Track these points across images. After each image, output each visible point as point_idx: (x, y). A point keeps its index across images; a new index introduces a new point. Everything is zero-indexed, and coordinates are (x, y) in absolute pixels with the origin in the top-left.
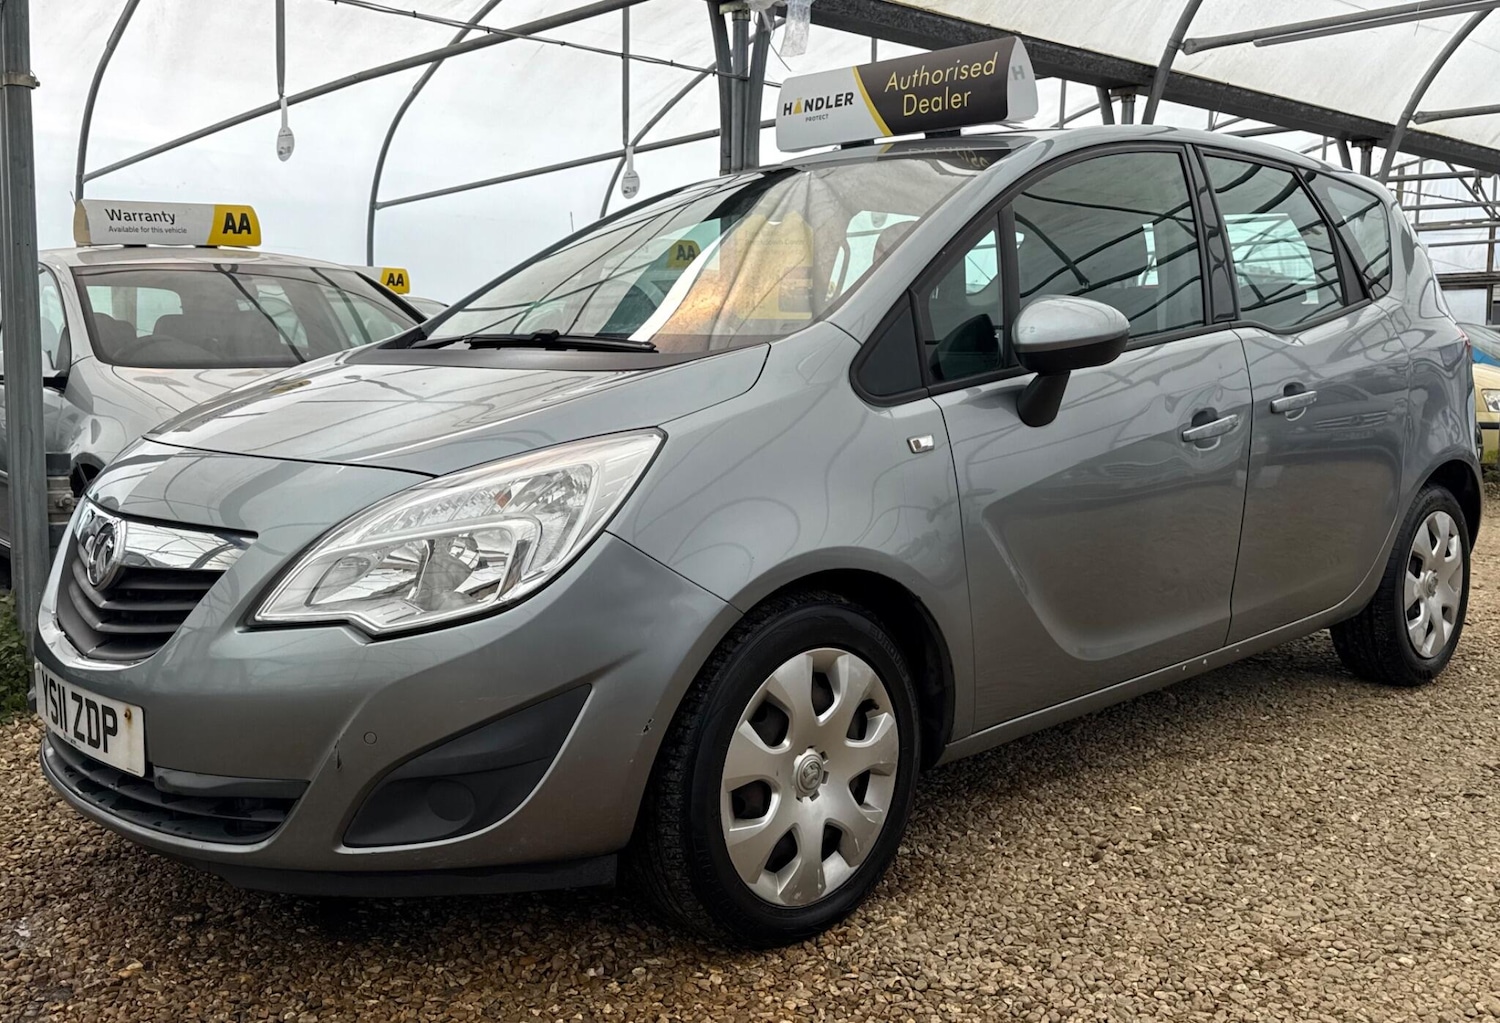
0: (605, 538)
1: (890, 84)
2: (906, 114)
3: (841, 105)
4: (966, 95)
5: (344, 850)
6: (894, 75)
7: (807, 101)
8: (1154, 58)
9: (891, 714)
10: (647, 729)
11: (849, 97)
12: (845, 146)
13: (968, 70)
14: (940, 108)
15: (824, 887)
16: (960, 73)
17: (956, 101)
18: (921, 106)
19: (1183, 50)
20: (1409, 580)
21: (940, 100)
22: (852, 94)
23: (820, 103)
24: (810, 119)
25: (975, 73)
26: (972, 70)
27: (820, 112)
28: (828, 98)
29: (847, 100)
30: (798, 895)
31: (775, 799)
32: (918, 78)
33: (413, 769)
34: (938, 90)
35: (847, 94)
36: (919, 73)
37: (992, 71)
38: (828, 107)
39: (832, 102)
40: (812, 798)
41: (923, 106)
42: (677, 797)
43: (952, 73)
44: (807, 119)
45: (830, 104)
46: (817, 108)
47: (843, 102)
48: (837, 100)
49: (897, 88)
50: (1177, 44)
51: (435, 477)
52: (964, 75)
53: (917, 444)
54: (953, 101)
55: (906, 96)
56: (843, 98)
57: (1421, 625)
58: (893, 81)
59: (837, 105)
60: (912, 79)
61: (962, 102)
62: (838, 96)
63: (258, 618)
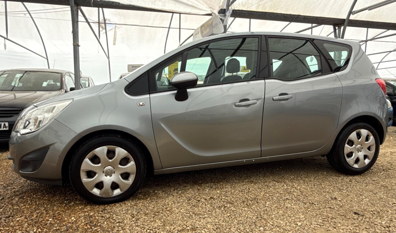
0: (53, 120)
8: (344, 16)
9: (133, 161)
10: (59, 157)
15: (113, 195)
19: (352, 14)
20: (347, 147)
30: (104, 195)
31: (97, 175)
40: (110, 176)
50: (351, 13)
51: (37, 107)
53: (139, 104)
57: (353, 159)
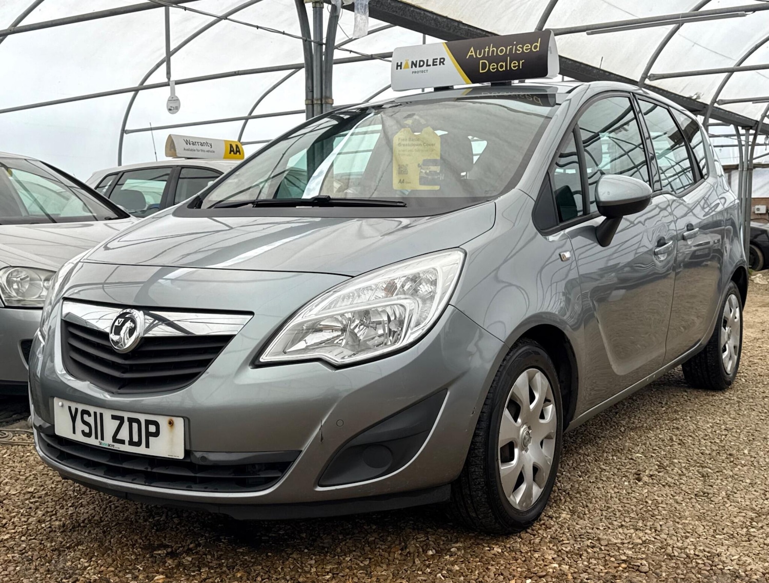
0: (450, 308)
1: (469, 54)
2: (481, 71)
3: (436, 65)
4: (521, 62)
5: (319, 489)
6: (472, 49)
7: (413, 62)
9: (554, 405)
10: (473, 412)
11: (442, 60)
12: (437, 89)
13: (522, 48)
14: (504, 69)
15: (533, 500)
16: (516, 49)
17: (514, 65)
18: (491, 67)
20: (723, 331)
21: (504, 64)
22: (444, 59)
23: (422, 63)
24: (415, 72)
25: (526, 50)
26: (525, 48)
27: (421, 69)
28: (427, 60)
29: (440, 62)
30: (524, 505)
31: (516, 451)
32: (489, 51)
33: (360, 440)
34: (503, 59)
35: (441, 59)
36: (489, 48)
37: (538, 49)
38: (427, 65)
39: (430, 63)
40: (526, 451)
41: (493, 67)
42: (481, 450)
43: (511, 50)
44: (413, 72)
45: (429, 64)
46: (420, 66)
47: (438, 63)
48: (434, 62)
49: (475, 57)
51: (353, 277)
52: (519, 51)
53: (564, 256)
54: (512, 65)
55: (481, 61)
56: (438, 61)
57: (727, 356)
58: (472, 52)
59: (433, 65)
60: (485, 52)
61: (519, 66)
62: (434, 59)
63: (261, 360)
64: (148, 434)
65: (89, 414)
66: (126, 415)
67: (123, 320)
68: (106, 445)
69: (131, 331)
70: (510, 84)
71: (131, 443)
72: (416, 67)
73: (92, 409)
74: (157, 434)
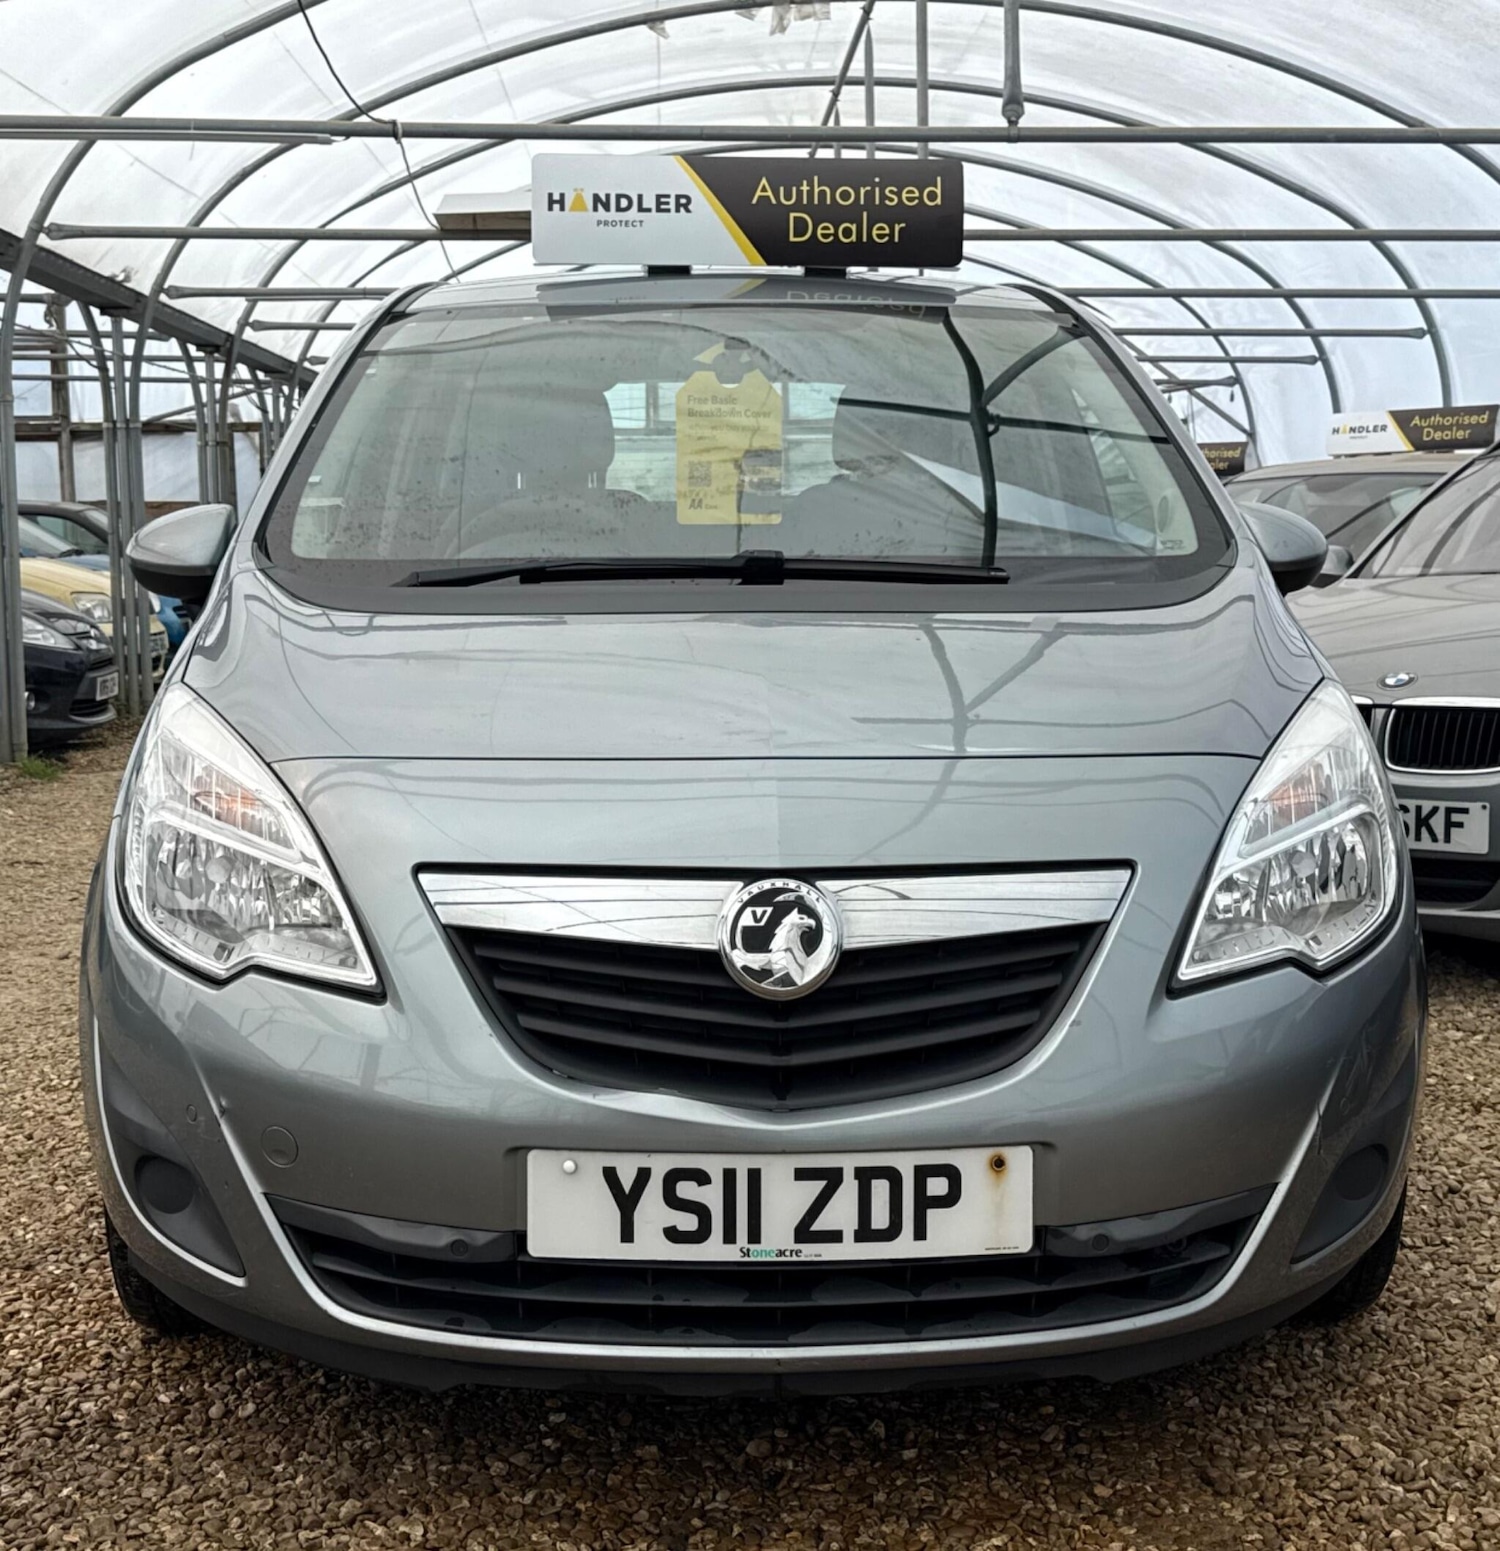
1: (759, 193)
2: (792, 239)
3: (668, 211)
4: (897, 228)
6: (764, 181)
7: (596, 198)
11: (683, 201)
12: (655, 272)
13: (899, 194)
14: (854, 238)
16: (883, 197)
17: (879, 233)
18: (820, 232)
21: (854, 227)
22: (689, 199)
23: (624, 203)
24: (606, 223)
25: (909, 199)
26: (904, 195)
27: (623, 216)
28: (640, 197)
29: (678, 206)
32: (810, 193)
34: (851, 214)
35: (678, 197)
36: (811, 184)
37: (938, 201)
38: (641, 210)
39: (649, 203)
41: (823, 232)
43: (870, 195)
44: (599, 223)
45: (645, 206)
46: (619, 209)
47: (672, 206)
48: (659, 203)
49: (774, 201)
52: (892, 200)
54: (875, 232)
55: (792, 215)
56: (672, 201)
58: (764, 189)
59: (659, 210)
60: (800, 193)
61: (891, 235)
62: (659, 197)
64: (924, 1203)
65: (702, 1178)
66: (849, 1163)
67: (770, 910)
68: (768, 1253)
69: (810, 940)
70: (843, 274)
71: (865, 1233)
72: (607, 207)
73: (714, 1165)
74: (951, 1199)
